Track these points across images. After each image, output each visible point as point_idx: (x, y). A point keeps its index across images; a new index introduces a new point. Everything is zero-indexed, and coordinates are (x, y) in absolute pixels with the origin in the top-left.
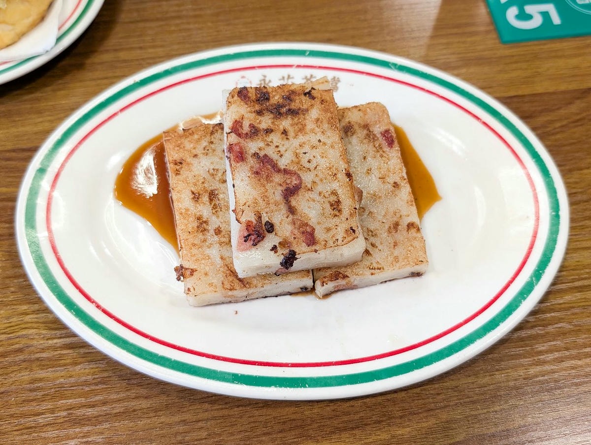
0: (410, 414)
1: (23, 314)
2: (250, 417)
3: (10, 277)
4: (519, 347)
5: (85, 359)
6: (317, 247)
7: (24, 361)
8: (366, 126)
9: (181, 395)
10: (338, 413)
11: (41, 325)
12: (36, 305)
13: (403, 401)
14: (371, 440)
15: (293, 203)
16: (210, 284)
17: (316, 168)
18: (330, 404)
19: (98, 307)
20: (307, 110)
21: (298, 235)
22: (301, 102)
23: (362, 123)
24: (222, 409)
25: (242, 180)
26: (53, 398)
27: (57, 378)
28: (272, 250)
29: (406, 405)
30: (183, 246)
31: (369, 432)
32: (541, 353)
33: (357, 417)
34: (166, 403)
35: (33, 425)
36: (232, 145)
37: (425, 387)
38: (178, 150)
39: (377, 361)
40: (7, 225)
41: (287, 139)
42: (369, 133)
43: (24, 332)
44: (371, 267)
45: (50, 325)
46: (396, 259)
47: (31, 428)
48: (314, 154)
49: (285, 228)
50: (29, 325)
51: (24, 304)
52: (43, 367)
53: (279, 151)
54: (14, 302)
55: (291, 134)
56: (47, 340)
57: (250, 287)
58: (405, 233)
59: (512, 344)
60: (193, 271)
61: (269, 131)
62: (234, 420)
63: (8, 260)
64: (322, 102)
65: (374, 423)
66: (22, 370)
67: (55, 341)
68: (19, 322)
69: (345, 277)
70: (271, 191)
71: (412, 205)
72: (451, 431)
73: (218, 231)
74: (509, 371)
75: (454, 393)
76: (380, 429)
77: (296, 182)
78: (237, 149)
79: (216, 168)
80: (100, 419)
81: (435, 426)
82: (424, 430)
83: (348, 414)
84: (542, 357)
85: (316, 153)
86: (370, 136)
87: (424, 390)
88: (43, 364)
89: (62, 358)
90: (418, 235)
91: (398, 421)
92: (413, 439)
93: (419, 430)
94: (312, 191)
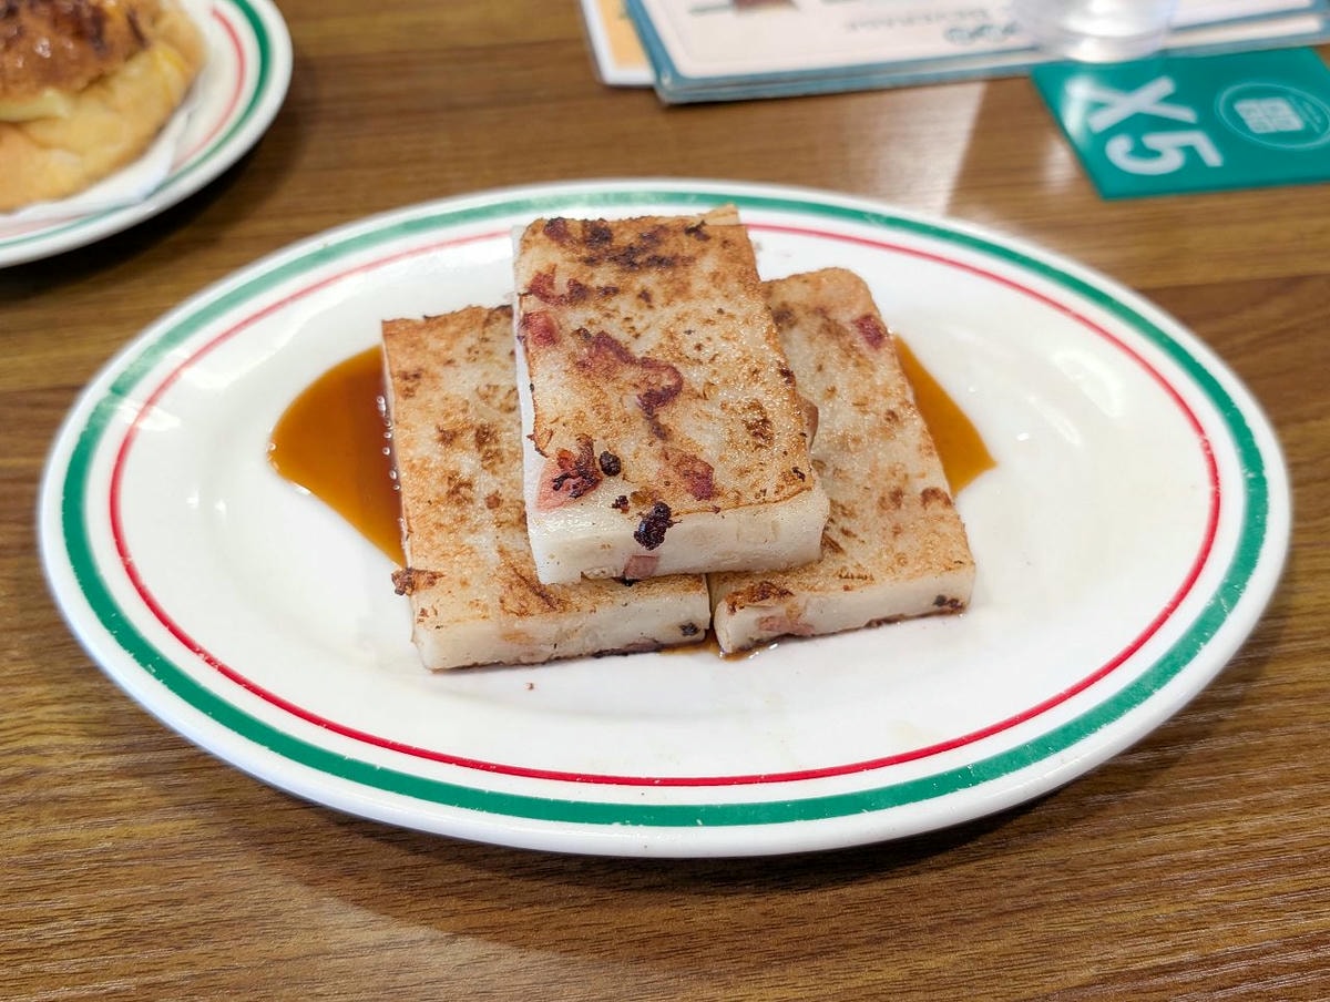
0: (954, 922)
1: (33, 704)
2: (558, 929)
3: (13, 630)
4: (1207, 775)
5: (165, 799)
6: (719, 502)
7: (24, 804)
8: (822, 311)
9: (393, 878)
10: (776, 921)
11: (71, 727)
12: (64, 686)
13: (933, 893)
14: (860, 983)
15: (664, 419)
16: (471, 602)
17: (713, 359)
18: (757, 900)
19: (210, 661)
20: (691, 259)
21: (675, 478)
22: (679, 244)
23: (812, 306)
24: (491, 910)
25: (551, 377)
26: (82, 884)
27: (97, 840)
28: (615, 506)
29: (943, 903)
30: (414, 528)
31: (855, 963)
32: (1260, 786)
33: (823, 928)
34: (354, 897)
35: (26, 945)
36: (530, 314)
37: (987, 862)
38: (412, 353)
39: (866, 773)
40: (20, 528)
41: (650, 307)
42: (827, 323)
43: (33, 742)
44: (843, 575)
45: (94, 727)
46: (902, 560)
47: (20, 951)
48: (710, 335)
49: (644, 464)
50: (45, 727)
51: (39, 684)
52: (66, 816)
53: (633, 328)
54: (14, 680)
55: (658, 299)
56: (83, 757)
57: (564, 610)
58: (917, 509)
59: (1189, 768)
60: (434, 578)
61: (609, 292)
62: (521, 934)
63: (12, 595)
64: (725, 243)
65: (867, 943)
66: (15, 823)
67: (100, 761)
68: (22, 722)
69: (784, 593)
70: (613, 398)
71: (931, 454)
72: (1057, 962)
73: (494, 502)
74: (1188, 826)
75: (1060, 874)
76: (881, 957)
77: (670, 383)
78: (540, 322)
79: (495, 383)
80: (192, 931)
81: (1018, 949)
82: (991, 959)
83: (802, 921)
84: (1266, 796)
85: (715, 331)
86: (832, 330)
87: (985, 867)
88: (67, 809)
89: (114, 797)
90: (948, 512)
91: (925, 938)
92: (964, 979)
93: (978, 960)
94: (706, 398)
